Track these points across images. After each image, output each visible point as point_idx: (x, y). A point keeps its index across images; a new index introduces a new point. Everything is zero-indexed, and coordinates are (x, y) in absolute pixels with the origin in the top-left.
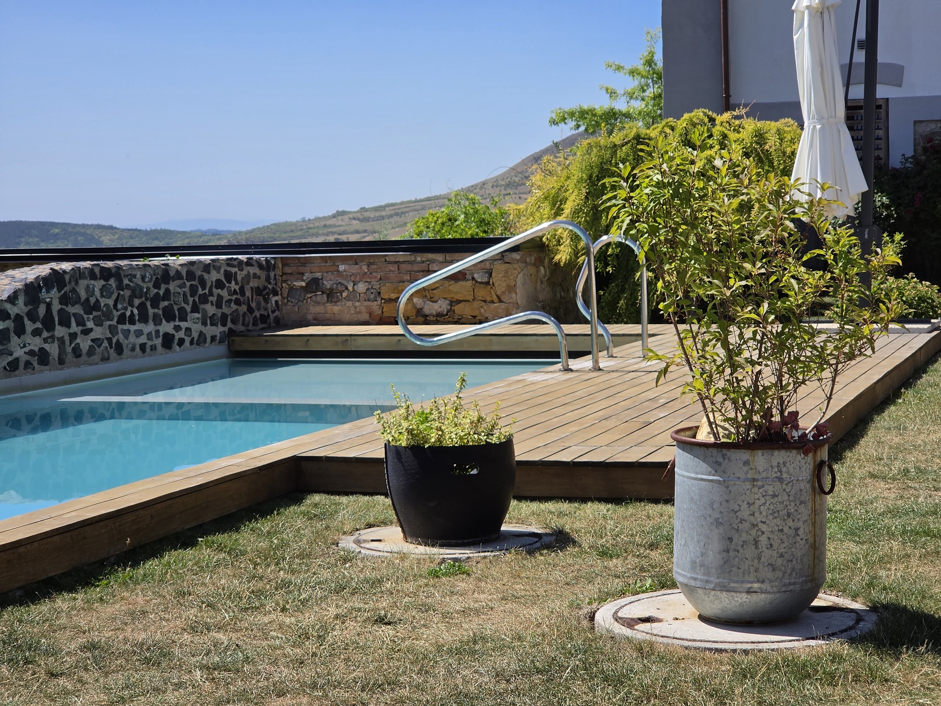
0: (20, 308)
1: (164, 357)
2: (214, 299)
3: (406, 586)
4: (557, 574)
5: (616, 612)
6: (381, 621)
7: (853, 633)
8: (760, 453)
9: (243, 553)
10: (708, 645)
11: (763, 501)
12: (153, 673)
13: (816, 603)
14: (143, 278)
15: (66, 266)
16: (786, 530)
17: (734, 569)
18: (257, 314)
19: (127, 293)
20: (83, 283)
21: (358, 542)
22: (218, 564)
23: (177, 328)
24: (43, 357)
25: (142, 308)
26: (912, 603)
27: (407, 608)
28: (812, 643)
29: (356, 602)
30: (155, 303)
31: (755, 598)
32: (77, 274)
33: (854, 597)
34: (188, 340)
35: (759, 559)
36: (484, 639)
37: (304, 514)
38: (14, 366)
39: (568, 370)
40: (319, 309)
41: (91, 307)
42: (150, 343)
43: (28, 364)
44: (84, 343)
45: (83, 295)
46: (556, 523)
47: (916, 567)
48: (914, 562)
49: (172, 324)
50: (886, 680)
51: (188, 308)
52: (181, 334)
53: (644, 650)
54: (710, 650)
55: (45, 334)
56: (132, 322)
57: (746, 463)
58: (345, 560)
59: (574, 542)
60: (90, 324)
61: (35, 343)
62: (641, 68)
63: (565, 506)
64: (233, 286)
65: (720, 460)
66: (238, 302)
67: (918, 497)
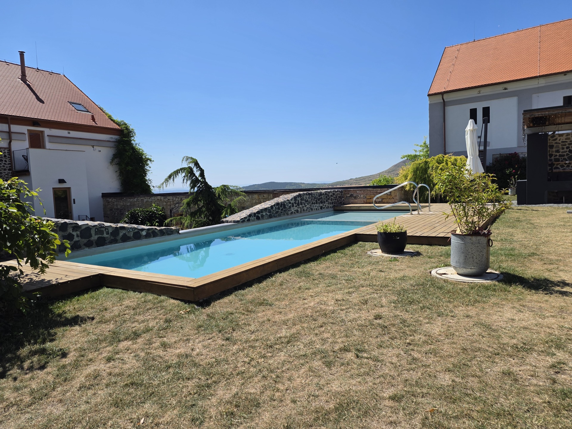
0: (293, 201)
1: (320, 211)
2: (330, 199)
3: (385, 263)
4: (419, 262)
5: (436, 272)
6: (381, 271)
7: (498, 279)
8: (474, 237)
9: (347, 255)
10: (461, 281)
11: (474, 248)
12: (334, 280)
13: (487, 272)
14: (316, 195)
15: (301, 193)
16: (480, 255)
17: (467, 264)
18: (339, 202)
19: (313, 198)
20: (305, 196)
21: (371, 253)
22: (342, 257)
23: (323, 205)
24: (297, 211)
25: (316, 201)
26: (512, 272)
27: (386, 268)
28: (488, 281)
29: (374, 266)
30: (319, 200)
31: (472, 270)
32: (304, 194)
33: (496, 270)
34: (325, 207)
35: (474, 261)
36: (406, 277)
37: (359, 246)
38: (292, 213)
39: (412, 214)
40: (353, 201)
41: (306, 201)
42: (318, 208)
43: (294, 213)
44: (305, 208)
45: (305, 199)
46: (417, 250)
47: (510, 264)
48: (509, 262)
49: (322, 204)
50: (509, 291)
51: (325, 201)
52: (324, 206)
53: (446, 281)
54: (462, 282)
55: (298, 207)
56: (314, 204)
57: (470, 239)
58: (370, 257)
59: (422, 254)
60: (306, 205)
61: (296, 208)
62: (423, 145)
63: (418, 246)
64: (334, 196)
65: (464, 238)
66: (335, 199)
67: (506, 246)
